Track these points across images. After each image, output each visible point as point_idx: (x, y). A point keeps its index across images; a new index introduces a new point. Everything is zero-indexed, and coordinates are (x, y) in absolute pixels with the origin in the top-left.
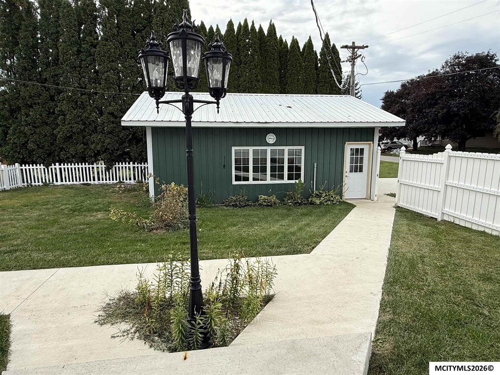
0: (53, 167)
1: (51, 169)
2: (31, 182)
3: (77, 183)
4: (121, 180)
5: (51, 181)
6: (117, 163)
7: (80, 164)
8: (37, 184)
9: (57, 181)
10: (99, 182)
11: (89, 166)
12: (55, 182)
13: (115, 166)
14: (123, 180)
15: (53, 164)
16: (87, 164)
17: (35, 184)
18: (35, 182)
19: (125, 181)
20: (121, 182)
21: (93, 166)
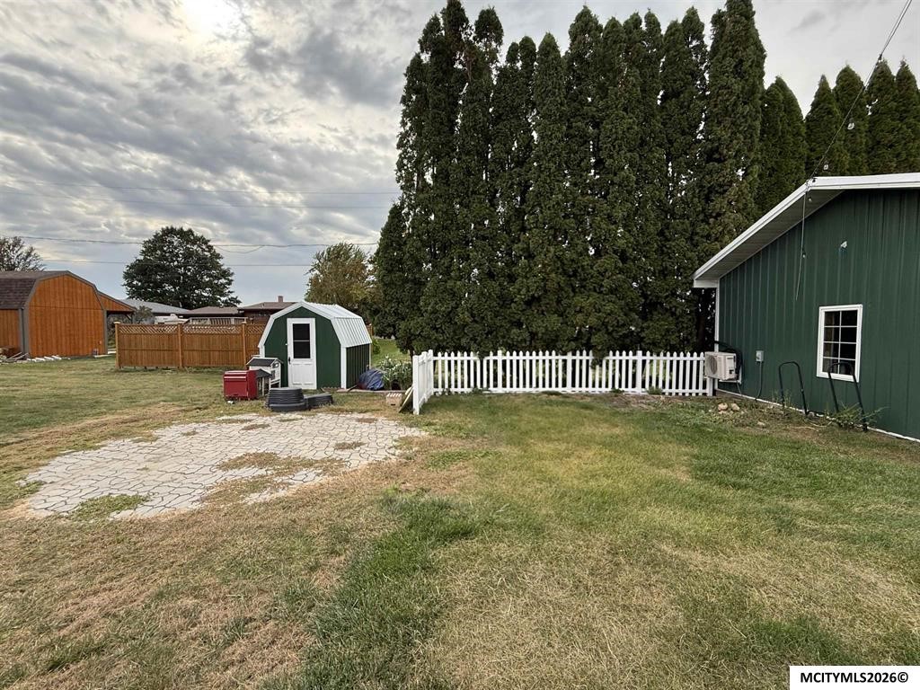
0: (491, 358)
1: (488, 361)
2: (450, 386)
3: (533, 390)
4: (617, 387)
5: (485, 385)
6: (611, 353)
7: (541, 353)
8: (459, 390)
9: (495, 386)
10: (574, 389)
11: (557, 357)
12: (491, 388)
13: (607, 358)
14: (620, 386)
15: (491, 353)
16: (554, 352)
17: (456, 390)
18: (456, 387)
19: (623, 388)
20: (618, 391)
21: (564, 357)
